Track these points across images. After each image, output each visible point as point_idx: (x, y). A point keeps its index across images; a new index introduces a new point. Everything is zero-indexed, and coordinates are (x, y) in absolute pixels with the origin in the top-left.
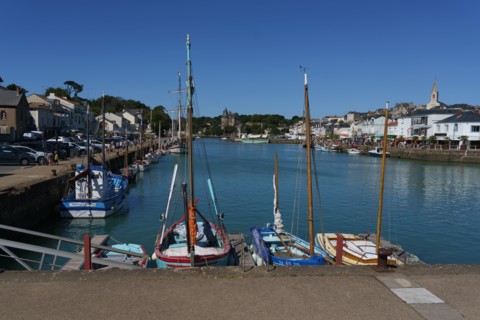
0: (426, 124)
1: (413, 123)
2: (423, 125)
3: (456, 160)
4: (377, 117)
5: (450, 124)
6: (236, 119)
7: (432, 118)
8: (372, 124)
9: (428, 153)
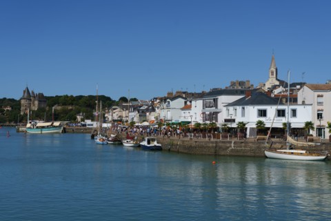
0: (216, 107)
1: (205, 106)
2: (213, 109)
3: (223, 153)
4: (173, 99)
5: (238, 107)
6: (40, 101)
7: (223, 100)
8: (168, 107)
9: (194, 144)
